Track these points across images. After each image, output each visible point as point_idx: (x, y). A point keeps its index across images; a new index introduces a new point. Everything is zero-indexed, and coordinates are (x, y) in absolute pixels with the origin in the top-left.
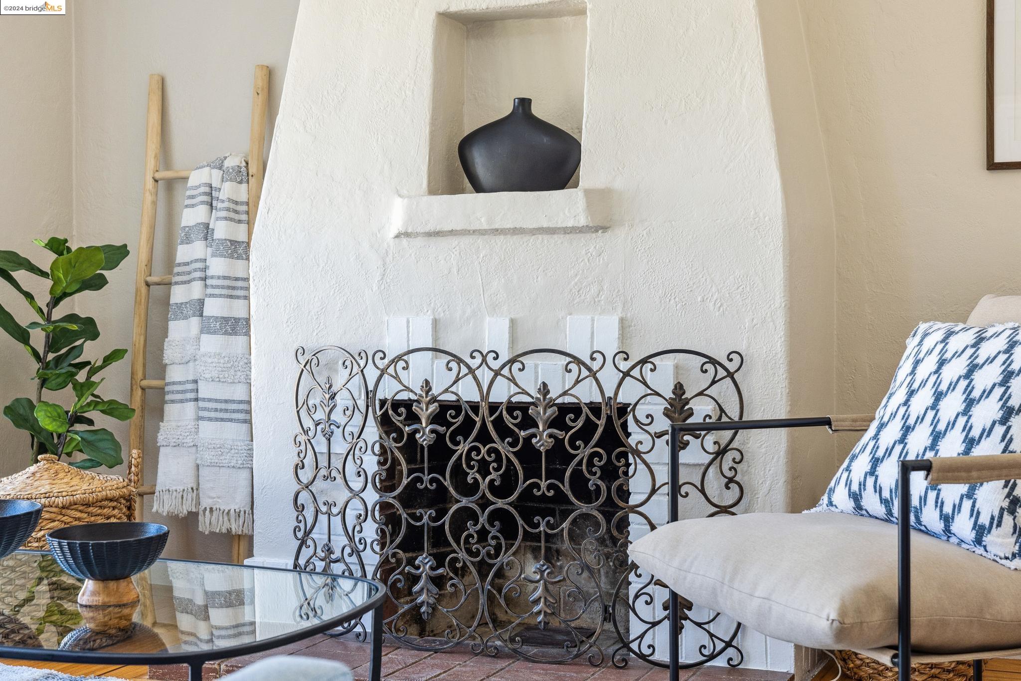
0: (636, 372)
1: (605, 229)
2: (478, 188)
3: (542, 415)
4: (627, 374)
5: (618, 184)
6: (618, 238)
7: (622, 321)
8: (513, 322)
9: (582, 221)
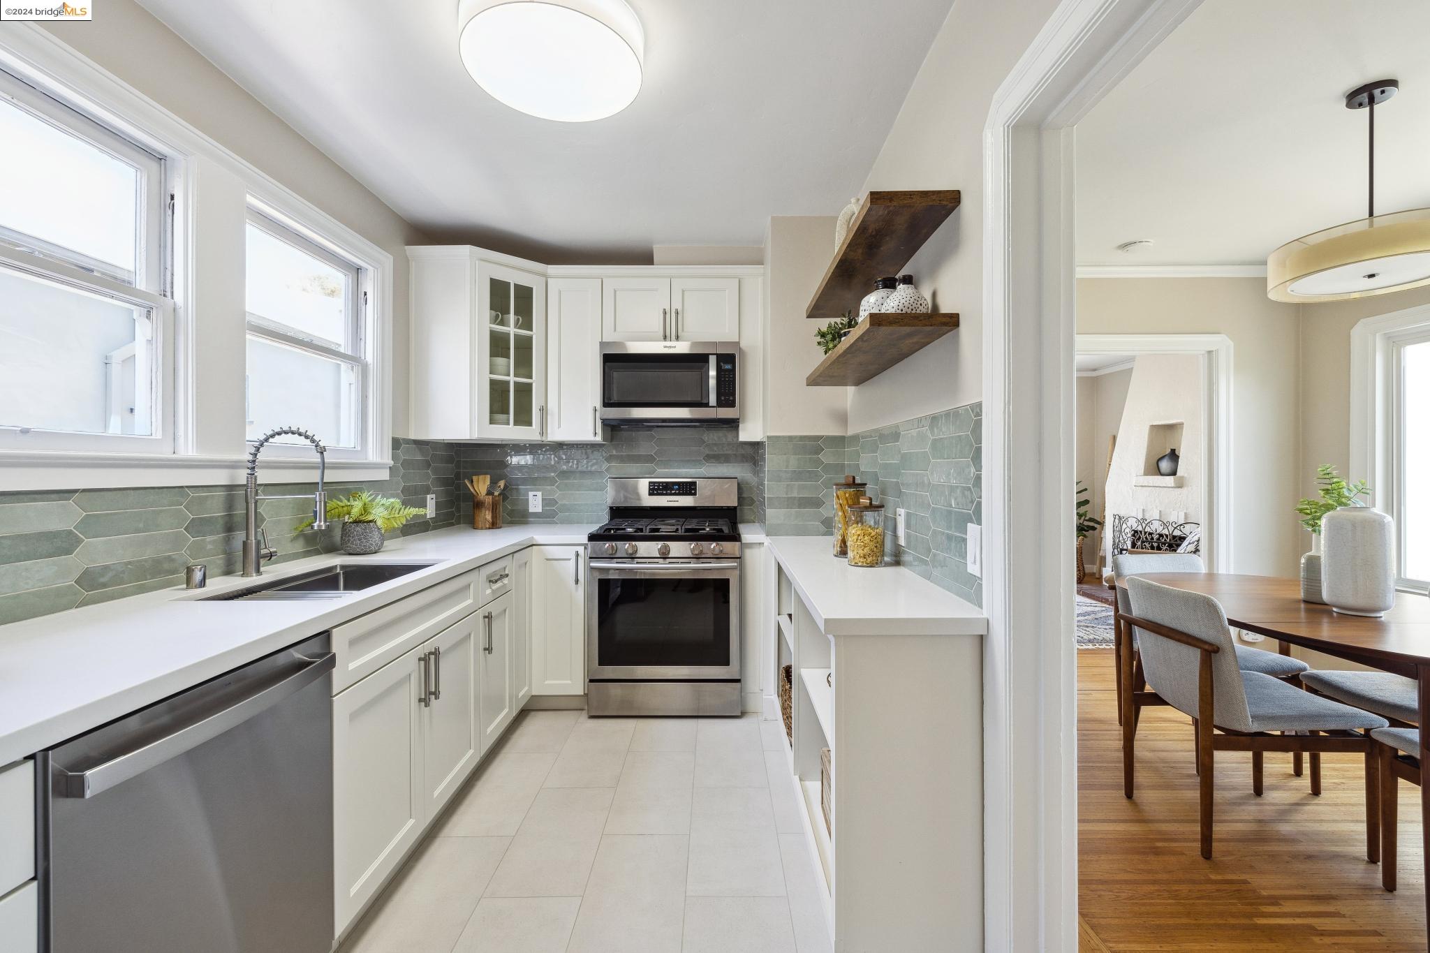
0: (1178, 528)
1: (1181, 487)
2: (1162, 475)
3: (1156, 537)
4: (1175, 528)
5: (1186, 475)
6: (1184, 491)
7: (1186, 513)
8: (1160, 511)
9: (1173, 485)
